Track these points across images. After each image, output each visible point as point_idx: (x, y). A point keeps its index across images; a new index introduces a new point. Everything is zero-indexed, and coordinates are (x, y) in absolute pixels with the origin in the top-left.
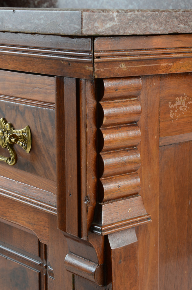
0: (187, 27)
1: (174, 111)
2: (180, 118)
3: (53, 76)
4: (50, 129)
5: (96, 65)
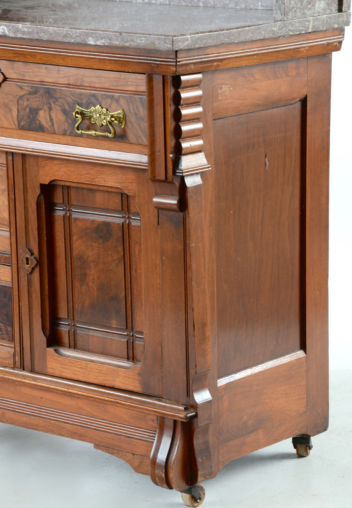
0: (229, 40)
1: (221, 95)
2: (225, 100)
3: (144, 74)
4: (141, 110)
5: (177, 67)
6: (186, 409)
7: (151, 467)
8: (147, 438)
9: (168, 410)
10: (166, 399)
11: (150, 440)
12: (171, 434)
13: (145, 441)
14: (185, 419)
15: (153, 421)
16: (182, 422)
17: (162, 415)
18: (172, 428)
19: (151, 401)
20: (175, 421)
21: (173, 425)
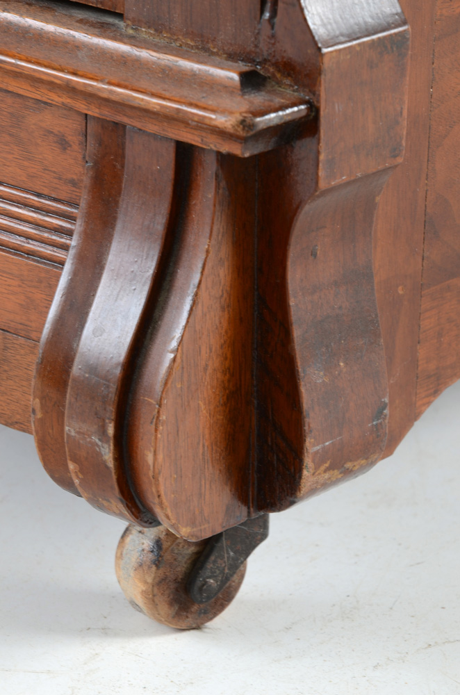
6: (251, 81)
7: (43, 398)
8: (28, 237)
9: (144, 84)
10: (137, 23)
11: (48, 251)
12: (159, 224)
13: (17, 250)
14: (244, 140)
15: (63, 144)
16: (225, 160)
17: (107, 114)
18: (169, 190)
19: (50, 28)
20: (185, 155)
21: (170, 174)
